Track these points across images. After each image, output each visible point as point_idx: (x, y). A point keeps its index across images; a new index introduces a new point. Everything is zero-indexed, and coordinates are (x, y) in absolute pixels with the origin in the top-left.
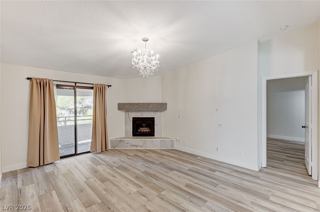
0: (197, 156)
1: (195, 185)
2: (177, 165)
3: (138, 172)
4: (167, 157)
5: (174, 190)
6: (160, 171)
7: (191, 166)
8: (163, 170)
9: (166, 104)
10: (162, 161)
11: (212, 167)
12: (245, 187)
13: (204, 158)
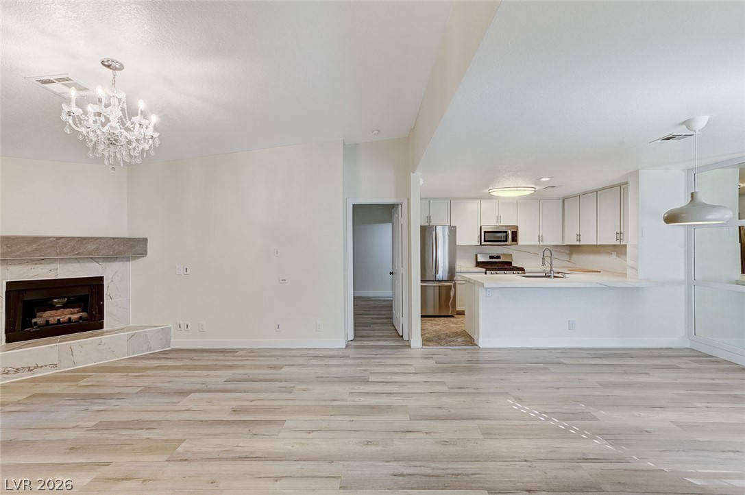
0: (235, 351)
1: (253, 403)
2: (194, 380)
3: (70, 435)
4: (159, 372)
5: (206, 430)
6: (149, 409)
7: (229, 373)
8: (161, 403)
9: (145, 240)
10: (147, 384)
11: (274, 362)
12: (335, 376)
13: (252, 351)
